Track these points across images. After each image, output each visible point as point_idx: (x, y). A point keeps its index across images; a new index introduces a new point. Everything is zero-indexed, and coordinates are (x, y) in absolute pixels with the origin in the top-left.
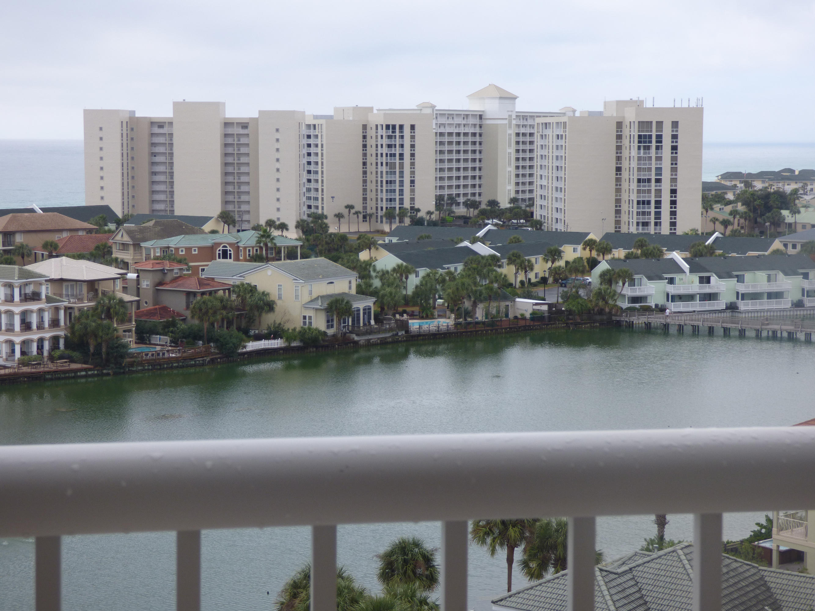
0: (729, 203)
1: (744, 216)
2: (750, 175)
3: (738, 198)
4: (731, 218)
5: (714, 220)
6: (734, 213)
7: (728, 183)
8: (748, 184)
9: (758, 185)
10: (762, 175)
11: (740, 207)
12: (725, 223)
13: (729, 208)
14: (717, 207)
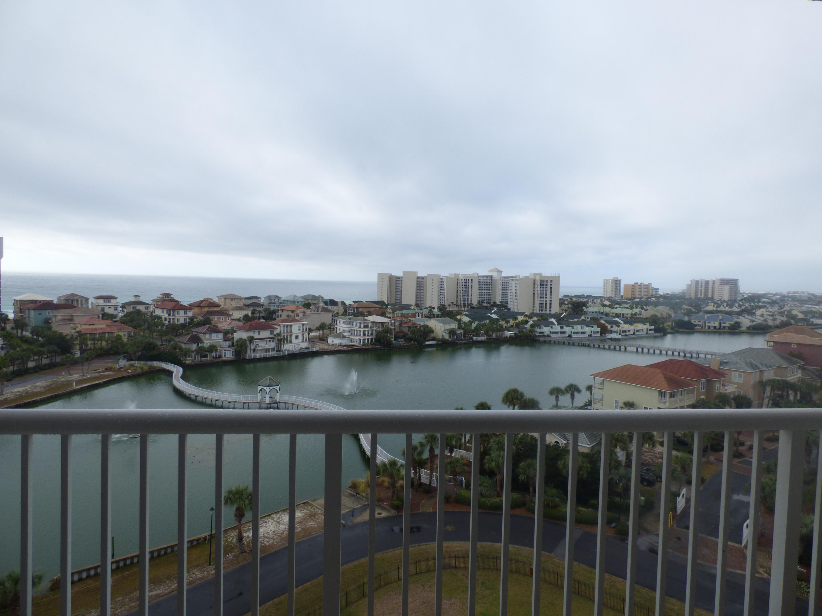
0: (566, 304)
1: (571, 308)
2: (571, 296)
3: (569, 303)
4: (568, 309)
5: (563, 310)
6: (568, 307)
7: (565, 299)
8: (571, 299)
9: (574, 299)
10: (575, 296)
11: (570, 306)
12: (566, 311)
13: (567, 306)
14: (563, 305)
